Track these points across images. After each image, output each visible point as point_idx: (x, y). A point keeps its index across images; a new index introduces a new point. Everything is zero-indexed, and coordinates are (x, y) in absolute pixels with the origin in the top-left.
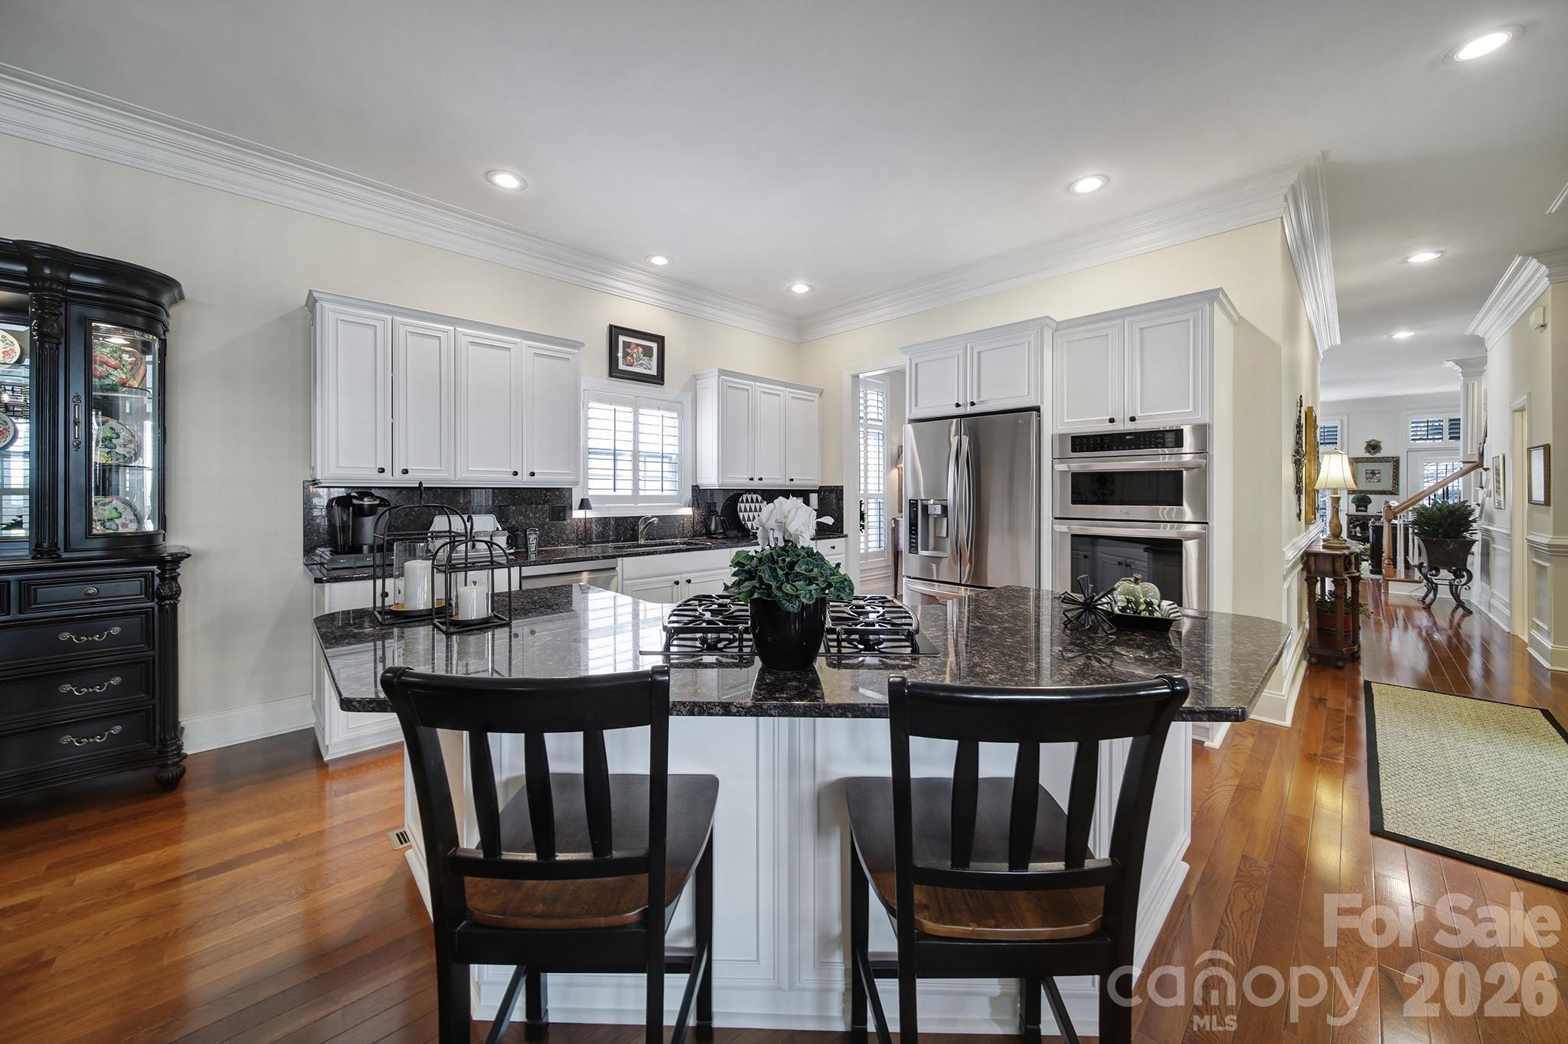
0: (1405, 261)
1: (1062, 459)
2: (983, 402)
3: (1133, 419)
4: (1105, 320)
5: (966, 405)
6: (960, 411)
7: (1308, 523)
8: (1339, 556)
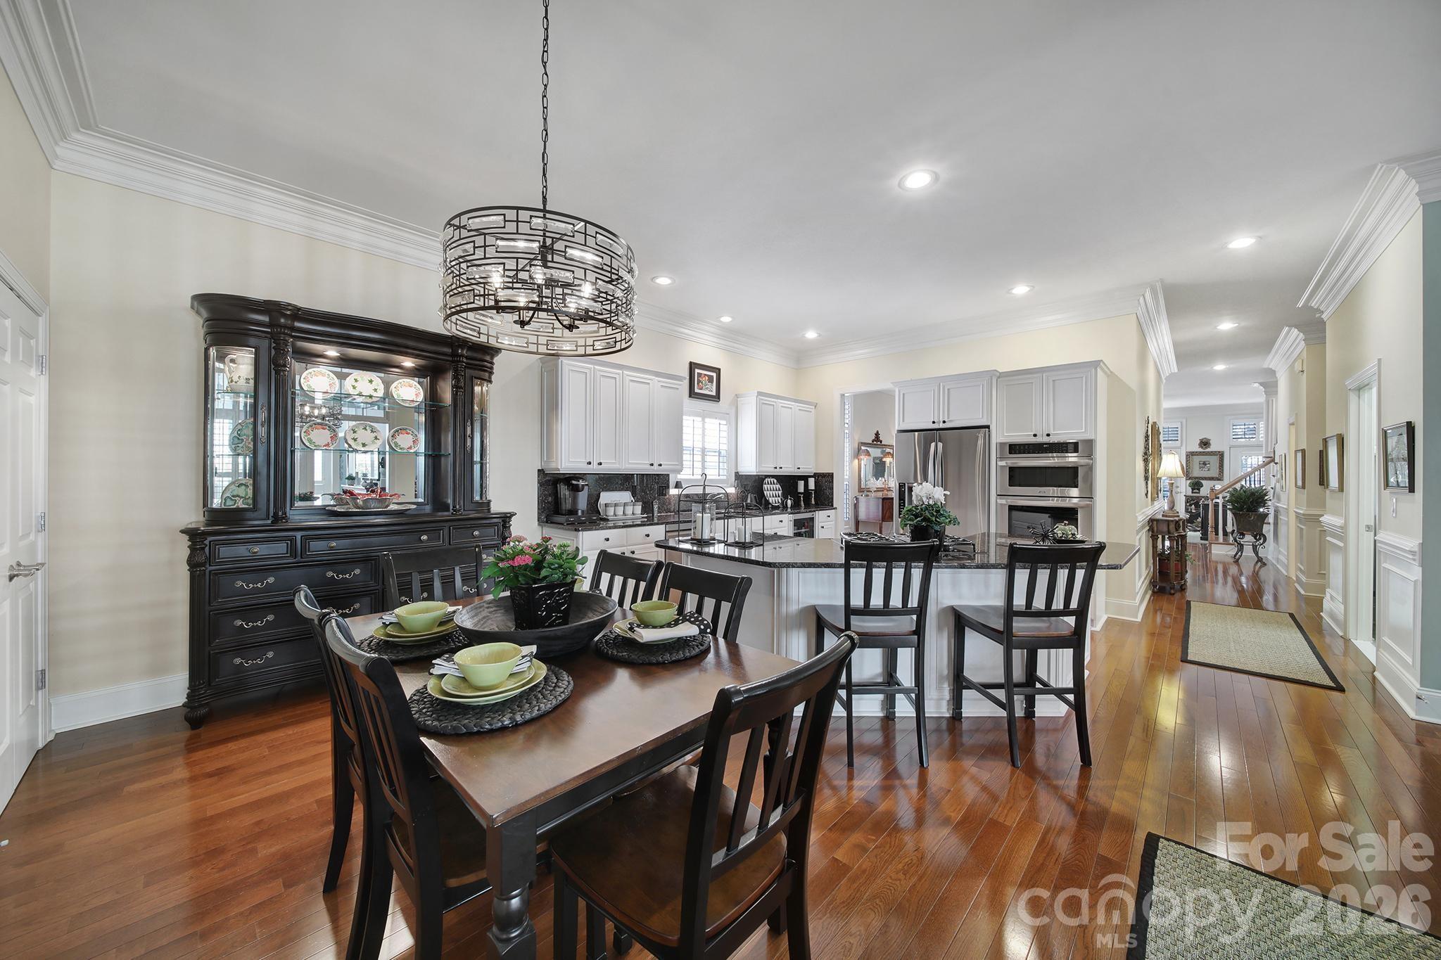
0: (1215, 327)
1: (1002, 458)
2: (951, 421)
3: (1048, 435)
4: (1031, 373)
5: (939, 422)
6: (935, 426)
7: (1153, 500)
8: (1172, 521)
